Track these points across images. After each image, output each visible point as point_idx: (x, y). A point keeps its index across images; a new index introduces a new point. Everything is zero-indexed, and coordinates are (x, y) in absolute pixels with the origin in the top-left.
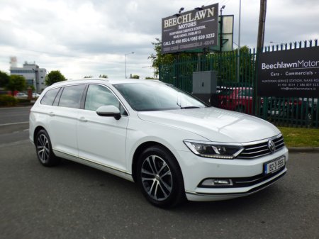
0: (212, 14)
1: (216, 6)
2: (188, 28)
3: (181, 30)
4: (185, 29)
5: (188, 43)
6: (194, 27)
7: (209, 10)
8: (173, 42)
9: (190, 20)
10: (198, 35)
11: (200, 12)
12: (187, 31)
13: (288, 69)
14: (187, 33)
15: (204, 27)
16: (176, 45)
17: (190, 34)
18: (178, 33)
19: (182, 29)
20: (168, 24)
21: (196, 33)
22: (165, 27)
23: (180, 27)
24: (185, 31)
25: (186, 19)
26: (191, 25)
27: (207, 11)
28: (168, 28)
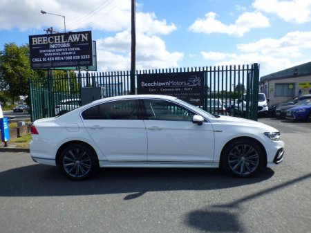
0: (86, 39)
1: (89, 33)
2: (61, 48)
3: (53, 49)
4: (58, 48)
5: (62, 61)
6: (67, 48)
7: (83, 35)
8: (44, 59)
9: (63, 41)
10: (73, 55)
11: (73, 35)
12: (60, 50)
13: (163, 87)
14: (61, 52)
15: (78, 49)
16: (47, 62)
17: (63, 54)
18: (50, 51)
19: (55, 48)
20: (36, 42)
21: (70, 53)
22: (34, 44)
23: (52, 46)
24: (57, 50)
25: (59, 39)
26: (65, 45)
27: (81, 36)
28: (37, 45)
